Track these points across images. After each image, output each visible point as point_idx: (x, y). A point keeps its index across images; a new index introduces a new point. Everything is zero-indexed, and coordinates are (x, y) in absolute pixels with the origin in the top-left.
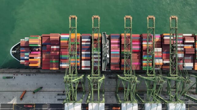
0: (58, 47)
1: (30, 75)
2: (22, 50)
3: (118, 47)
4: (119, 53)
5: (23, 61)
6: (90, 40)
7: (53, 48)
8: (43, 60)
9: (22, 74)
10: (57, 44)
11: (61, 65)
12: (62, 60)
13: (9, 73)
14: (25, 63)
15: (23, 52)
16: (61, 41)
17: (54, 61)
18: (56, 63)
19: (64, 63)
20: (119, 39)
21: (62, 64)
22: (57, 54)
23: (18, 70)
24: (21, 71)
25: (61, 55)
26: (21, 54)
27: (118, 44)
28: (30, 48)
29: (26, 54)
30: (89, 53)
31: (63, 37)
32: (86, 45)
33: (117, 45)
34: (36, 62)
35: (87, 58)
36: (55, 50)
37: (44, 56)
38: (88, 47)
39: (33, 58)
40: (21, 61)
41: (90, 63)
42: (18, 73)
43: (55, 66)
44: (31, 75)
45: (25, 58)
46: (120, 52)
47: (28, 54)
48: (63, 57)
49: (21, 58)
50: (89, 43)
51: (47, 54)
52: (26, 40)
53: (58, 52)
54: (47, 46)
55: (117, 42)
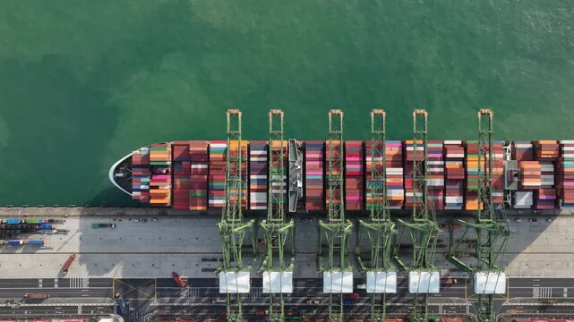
0: (205, 166)
1: (146, 221)
2: (135, 172)
3: (320, 166)
4: (321, 177)
5: (138, 193)
6: (265, 153)
7: (196, 169)
8: (176, 190)
9: (130, 217)
10: (203, 160)
11: (210, 202)
12: (213, 192)
13: (104, 216)
14: (142, 198)
15: (136, 176)
16: (211, 156)
17: (198, 193)
18: (201, 198)
19: (217, 198)
20: (321, 150)
21: (213, 199)
22: (204, 179)
23: (121, 211)
24: (127, 213)
25: (212, 181)
26: (134, 179)
27: (319, 160)
28: (152, 169)
29: (143, 180)
30: (265, 177)
31: (215, 148)
32: (259, 162)
33: (317, 163)
34: (163, 196)
35: (261, 187)
36: (199, 171)
37: (178, 182)
38: (263, 166)
39: (157, 188)
40: (134, 194)
41: (265, 197)
42: (123, 215)
43: (200, 202)
44: (149, 220)
45: (142, 187)
46: (324, 175)
47: (147, 180)
48: (216, 186)
49: (134, 187)
50: (265, 159)
51: (184, 180)
52: (143, 153)
53: (206, 177)
54: (183, 163)
55: (318, 156)
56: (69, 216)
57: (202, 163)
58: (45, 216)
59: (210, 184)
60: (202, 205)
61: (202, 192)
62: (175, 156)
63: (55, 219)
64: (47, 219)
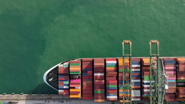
0: (103, 74)
2: (60, 78)
3: (174, 74)
4: (174, 81)
5: (62, 91)
6: (139, 66)
7: (97, 76)
8: (84, 88)
10: (101, 71)
11: (108, 97)
12: (109, 91)
13: (40, 99)
14: (64, 93)
15: (61, 80)
16: (107, 68)
17: (99, 91)
18: (101, 94)
19: (112, 95)
20: (175, 64)
21: (109, 95)
22: (102, 83)
25: (109, 84)
26: (59, 82)
27: (174, 70)
28: (69, 75)
29: (65, 83)
30: (139, 81)
31: (109, 64)
32: (135, 72)
33: (172, 72)
34: (77, 93)
35: (137, 87)
36: (99, 77)
37: (84, 84)
38: (137, 74)
39: (74, 88)
41: (140, 93)
43: (101, 97)
45: (65, 87)
46: (177, 80)
47: (67, 83)
48: (110, 87)
49: (59, 87)
50: (139, 70)
51: (88, 82)
52: (65, 67)
53: (103, 81)
54: (88, 72)
55: (172, 68)
56: (20, 100)
57: (100, 72)
58: (7, 100)
59: (107, 86)
60: (102, 99)
61: (101, 91)
62: (83, 68)
63: (13, 101)
64: (8, 101)
